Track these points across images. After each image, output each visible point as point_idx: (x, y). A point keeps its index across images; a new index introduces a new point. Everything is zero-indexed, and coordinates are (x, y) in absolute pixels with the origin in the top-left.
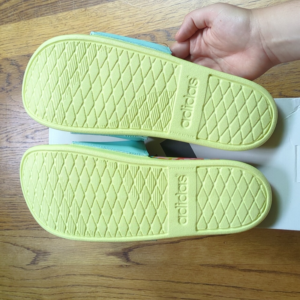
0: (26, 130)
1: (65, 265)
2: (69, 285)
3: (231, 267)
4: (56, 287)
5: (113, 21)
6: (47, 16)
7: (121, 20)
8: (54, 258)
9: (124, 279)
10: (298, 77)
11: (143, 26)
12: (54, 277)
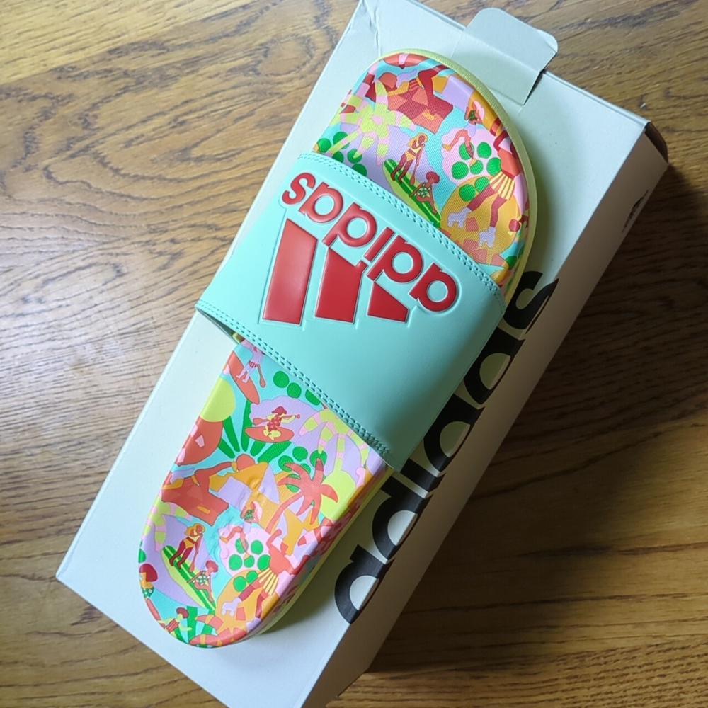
0: (19, 282)
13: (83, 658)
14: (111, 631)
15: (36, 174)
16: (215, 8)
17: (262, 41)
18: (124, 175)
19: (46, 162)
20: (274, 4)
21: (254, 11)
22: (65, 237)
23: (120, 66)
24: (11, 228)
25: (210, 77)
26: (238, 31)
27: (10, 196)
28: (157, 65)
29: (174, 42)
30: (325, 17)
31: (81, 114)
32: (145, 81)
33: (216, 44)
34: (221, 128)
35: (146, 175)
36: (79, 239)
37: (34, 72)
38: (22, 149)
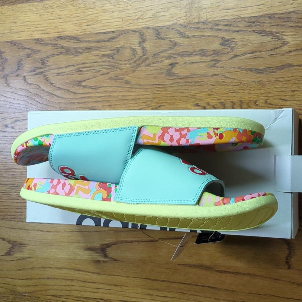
0: (5, 118)
1: (41, 257)
2: (44, 277)
3: (208, 268)
4: (31, 279)
5: (102, 14)
6: (33, 3)
7: (110, 14)
8: (30, 250)
9: (101, 274)
10: (284, 86)
11: (133, 22)
12: (30, 269)
13: (3, 269)
14: (16, 261)
15: (20, 78)
16: (102, 30)
17: (118, 46)
18: (55, 86)
19: (25, 74)
20: (125, 33)
21: (117, 34)
22: (27, 105)
23: (61, 44)
24: (7, 97)
25: (95, 56)
26: (109, 40)
27: (8, 84)
28: (75, 46)
29: (83, 39)
30: (143, 43)
31: (42, 59)
32: (69, 52)
33: (100, 43)
34: (95, 76)
35: (63, 88)
36: (32, 107)
37: (27, 38)
38: (16, 67)
